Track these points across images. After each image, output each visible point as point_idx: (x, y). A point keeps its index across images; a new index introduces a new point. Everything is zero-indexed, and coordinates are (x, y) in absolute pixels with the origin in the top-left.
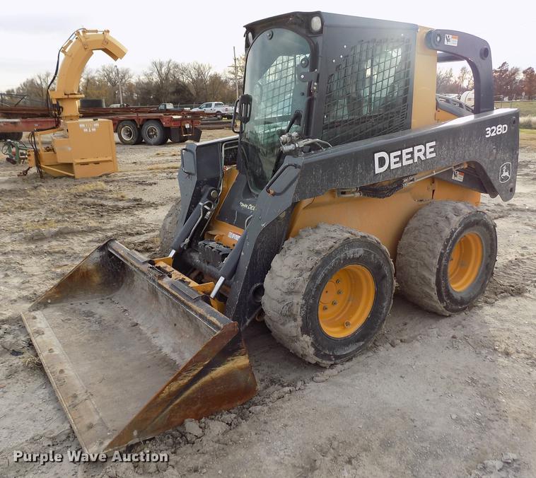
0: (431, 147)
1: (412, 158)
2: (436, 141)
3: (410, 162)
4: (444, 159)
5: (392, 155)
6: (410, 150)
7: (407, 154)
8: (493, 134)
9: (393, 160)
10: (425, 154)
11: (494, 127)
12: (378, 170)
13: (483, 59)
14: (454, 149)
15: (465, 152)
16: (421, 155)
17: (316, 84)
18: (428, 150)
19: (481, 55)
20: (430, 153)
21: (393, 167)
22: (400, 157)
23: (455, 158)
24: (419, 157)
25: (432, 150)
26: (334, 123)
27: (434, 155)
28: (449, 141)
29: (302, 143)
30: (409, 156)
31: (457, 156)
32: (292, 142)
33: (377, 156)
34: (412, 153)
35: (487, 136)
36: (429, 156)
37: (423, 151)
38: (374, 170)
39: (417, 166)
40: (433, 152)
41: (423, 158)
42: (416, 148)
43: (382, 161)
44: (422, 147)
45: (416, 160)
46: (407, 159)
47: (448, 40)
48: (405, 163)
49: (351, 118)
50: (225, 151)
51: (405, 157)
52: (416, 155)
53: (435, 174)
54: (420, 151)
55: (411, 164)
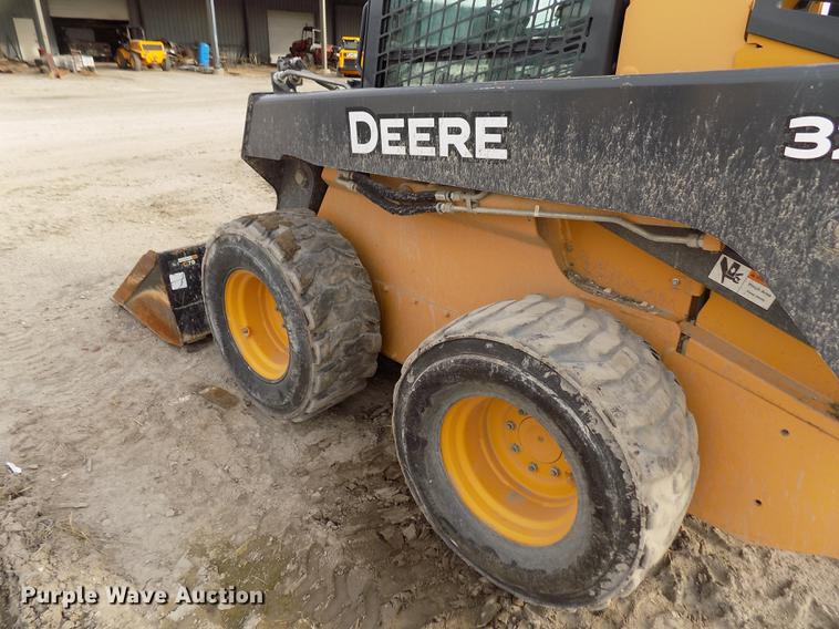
0: (491, 131)
1: (434, 142)
2: (508, 114)
3: (429, 152)
5: (386, 123)
6: (428, 123)
7: (421, 130)
9: (387, 137)
10: (471, 143)
12: (357, 148)
15: (642, 180)
16: (459, 142)
18: (482, 138)
20: (489, 145)
21: (386, 149)
22: (404, 132)
23: (586, 186)
24: (452, 147)
25: (497, 138)
27: (502, 154)
28: (561, 127)
30: (428, 137)
31: (597, 182)
33: (355, 117)
34: (433, 132)
36: (483, 153)
37: (467, 134)
39: (446, 167)
40: (497, 146)
41: (465, 152)
42: (445, 123)
43: (364, 131)
44: (460, 123)
45: (444, 152)
46: (421, 144)
48: (415, 151)
51: (414, 137)
52: (445, 139)
53: (536, 214)
54: (456, 131)
55: (432, 158)
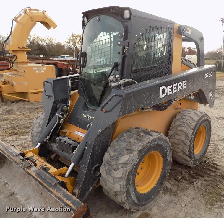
0: (184, 83)
1: (177, 89)
3: (176, 91)
4: (190, 89)
6: (176, 85)
7: (175, 87)
8: (207, 77)
9: (169, 90)
10: (182, 87)
11: (208, 74)
12: (162, 96)
13: (201, 41)
14: (193, 84)
15: (197, 85)
17: (127, 48)
19: (200, 40)
20: (184, 86)
21: (169, 94)
22: (172, 88)
24: (179, 88)
25: (185, 84)
26: (136, 70)
27: (185, 87)
28: (191, 80)
29: (122, 82)
30: (176, 88)
32: (116, 81)
33: (162, 88)
34: (177, 86)
35: (205, 78)
36: (184, 88)
37: (181, 85)
38: (160, 96)
39: (178, 93)
41: (181, 89)
42: (179, 84)
43: (164, 90)
44: (180, 83)
45: (178, 90)
46: (175, 90)
47: (188, 31)
48: (174, 91)
49: (145, 67)
50: (71, 83)
51: (174, 88)
52: (179, 87)
53: (185, 96)
54: (180, 85)
55: (176, 92)
